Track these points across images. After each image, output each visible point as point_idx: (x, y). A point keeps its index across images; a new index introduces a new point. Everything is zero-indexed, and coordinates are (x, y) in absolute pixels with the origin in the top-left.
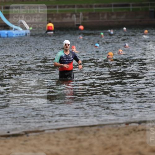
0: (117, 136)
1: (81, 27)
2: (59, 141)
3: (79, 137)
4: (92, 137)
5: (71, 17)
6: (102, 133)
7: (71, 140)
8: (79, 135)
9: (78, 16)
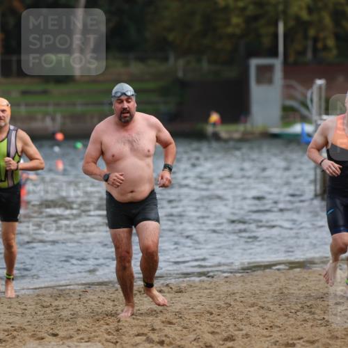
0: (114, 301)
1: (60, 136)
2: (25, 309)
3: (56, 303)
4: (76, 302)
5: (43, 119)
6: (92, 297)
7: (44, 307)
8: (56, 300)
9: (53, 119)
